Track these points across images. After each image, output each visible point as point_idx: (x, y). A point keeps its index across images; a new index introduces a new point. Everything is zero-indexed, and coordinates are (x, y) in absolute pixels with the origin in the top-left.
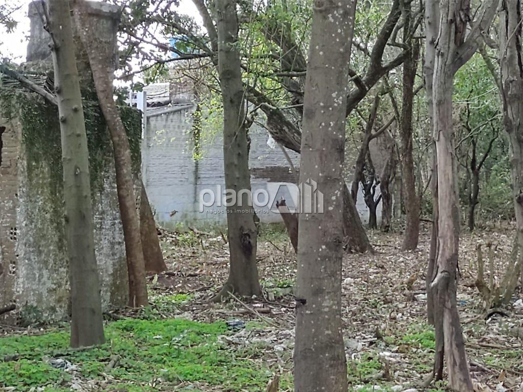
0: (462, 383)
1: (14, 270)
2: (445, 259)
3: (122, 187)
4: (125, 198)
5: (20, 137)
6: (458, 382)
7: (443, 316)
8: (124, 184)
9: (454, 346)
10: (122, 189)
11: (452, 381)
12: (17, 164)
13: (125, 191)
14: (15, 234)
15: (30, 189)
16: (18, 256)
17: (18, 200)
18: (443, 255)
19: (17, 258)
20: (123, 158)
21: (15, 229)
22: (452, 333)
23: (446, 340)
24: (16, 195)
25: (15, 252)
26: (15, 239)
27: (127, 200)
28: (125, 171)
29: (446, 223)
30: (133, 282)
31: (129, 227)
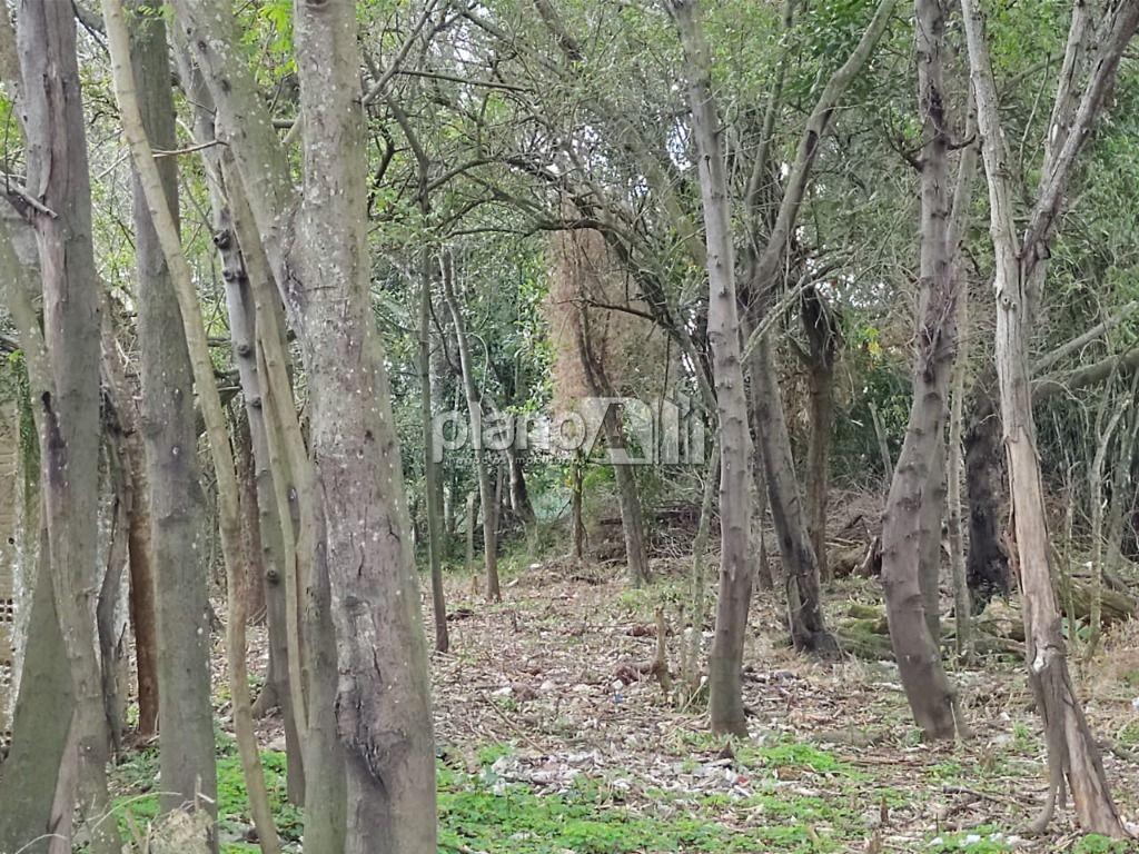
0: (1110, 822)
1: (8, 675)
2: (1044, 626)
3: (140, 524)
4: (143, 543)
5: (18, 438)
6: (1104, 821)
7: (1064, 716)
8: (143, 520)
9: (1089, 764)
10: (140, 527)
11: (1092, 818)
12: (13, 484)
13: (145, 531)
14: (10, 610)
15: (28, 529)
16: (14, 650)
17: (14, 549)
18: (1041, 621)
19: (14, 654)
20: (143, 475)
21: (10, 602)
22: (1082, 744)
23: (1073, 754)
24: (11, 541)
25: (9, 645)
26: (9, 619)
27: (148, 546)
28: (146, 497)
29: (1040, 570)
30: (148, 689)
31: (148, 594)
